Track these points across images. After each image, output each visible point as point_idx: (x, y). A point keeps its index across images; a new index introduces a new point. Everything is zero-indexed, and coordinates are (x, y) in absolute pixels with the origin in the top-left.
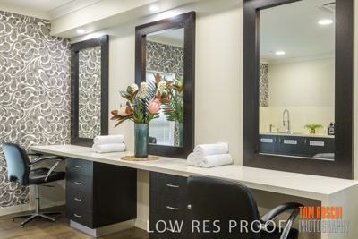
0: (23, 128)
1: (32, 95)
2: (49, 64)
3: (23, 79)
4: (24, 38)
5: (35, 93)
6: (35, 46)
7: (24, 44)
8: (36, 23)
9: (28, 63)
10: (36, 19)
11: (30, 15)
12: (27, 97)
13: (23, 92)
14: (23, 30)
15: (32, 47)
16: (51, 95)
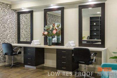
0: (4, 38)
1: (7, 28)
2: (11, 18)
3: (4, 23)
4: (4, 10)
5: (7, 27)
6: (7, 12)
7: (4, 12)
8: (7, 5)
9: (6, 18)
10: (8, 4)
11: (6, 3)
12: (5, 29)
13: (4, 27)
14: (4, 8)
15: (6, 13)
16: (12, 28)
